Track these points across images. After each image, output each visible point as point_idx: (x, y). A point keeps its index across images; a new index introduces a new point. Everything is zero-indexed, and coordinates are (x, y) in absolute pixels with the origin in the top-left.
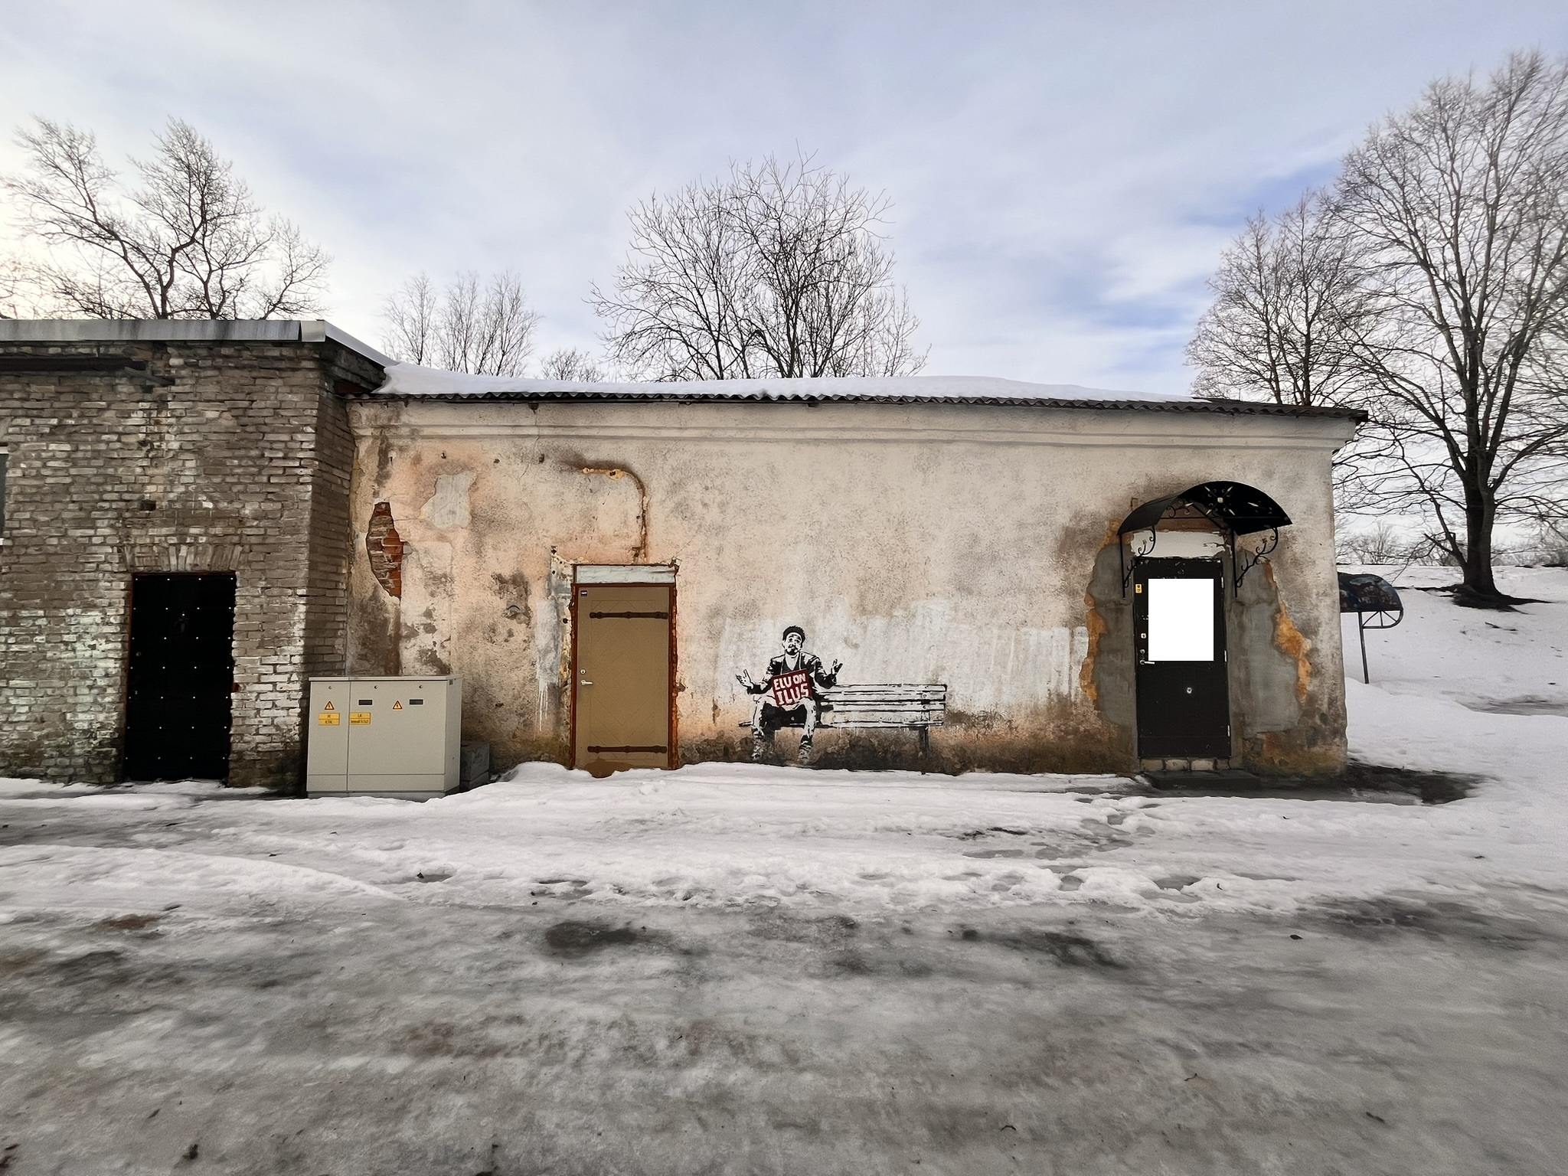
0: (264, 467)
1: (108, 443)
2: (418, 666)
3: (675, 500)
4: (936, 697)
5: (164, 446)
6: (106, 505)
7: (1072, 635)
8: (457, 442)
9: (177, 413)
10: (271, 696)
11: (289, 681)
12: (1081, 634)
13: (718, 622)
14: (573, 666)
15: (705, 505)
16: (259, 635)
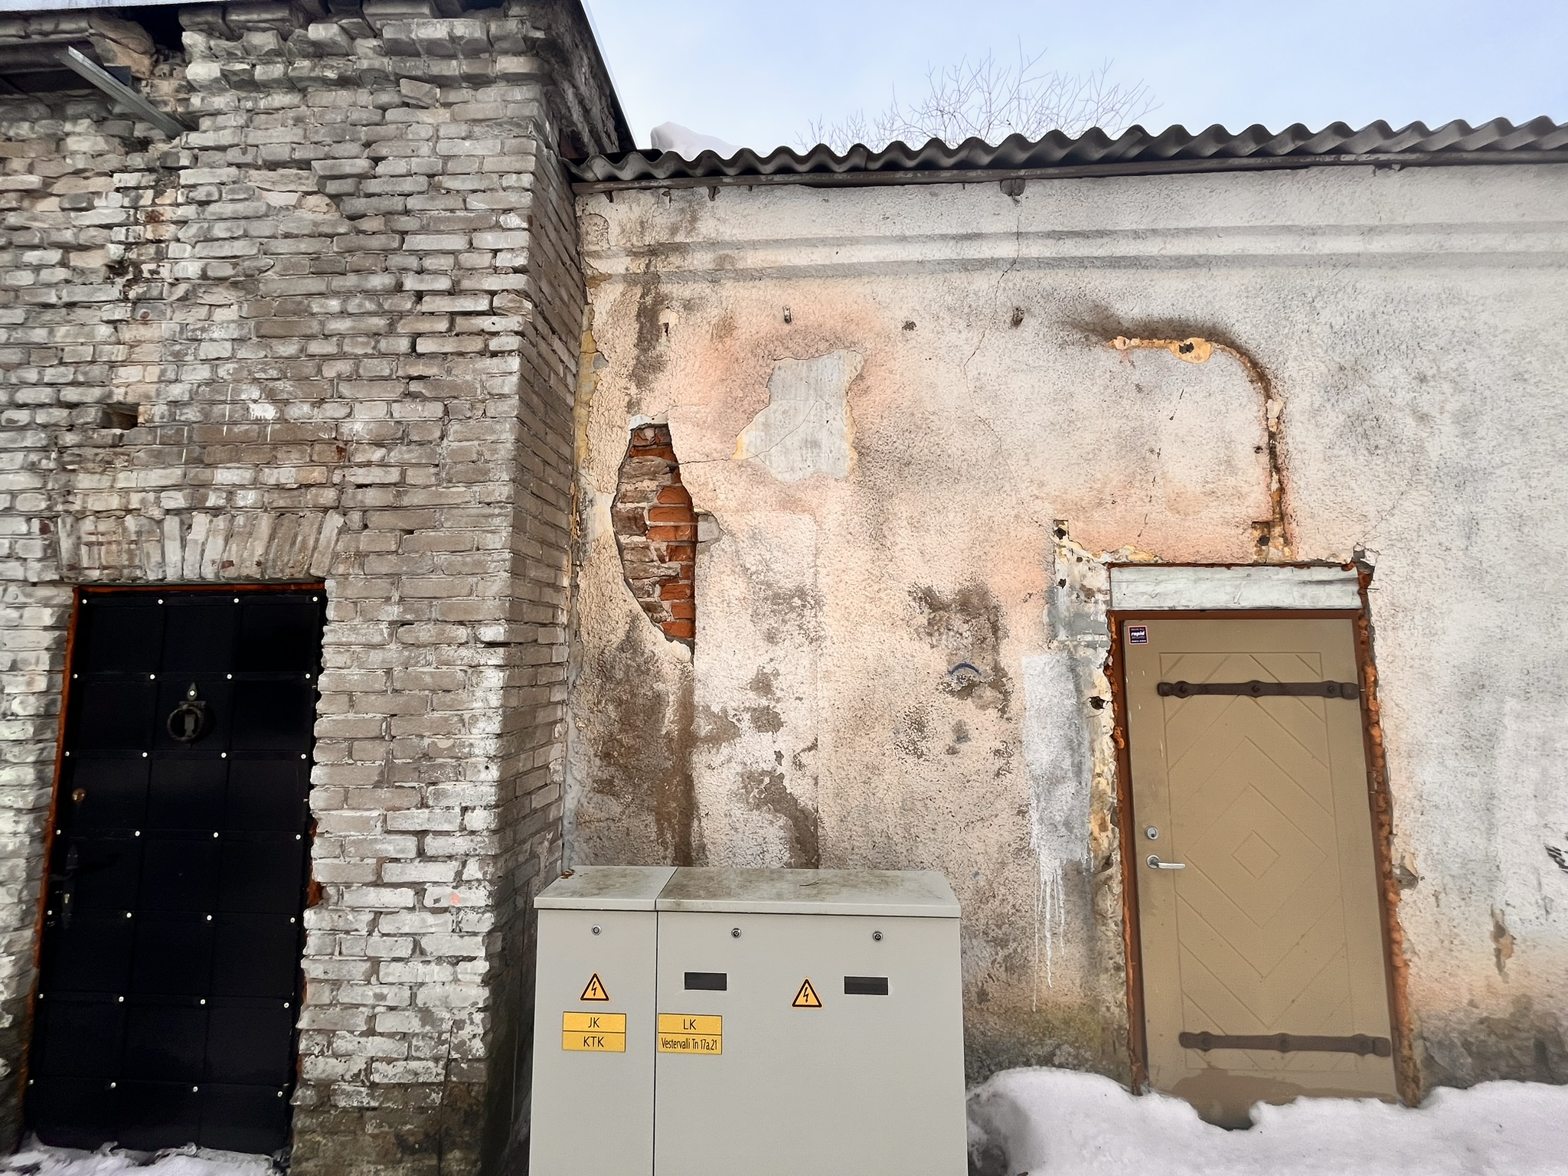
0: (402, 315)
1: (37, 268)
2: (738, 811)
3: (1347, 406)
5: (165, 272)
6: (22, 416)
8: (814, 286)
9: (200, 194)
10: (410, 922)
11: (459, 881)
13: (1486, 707)
14: (1125, 815)
15: (1423, 418)
16: (380, 749)
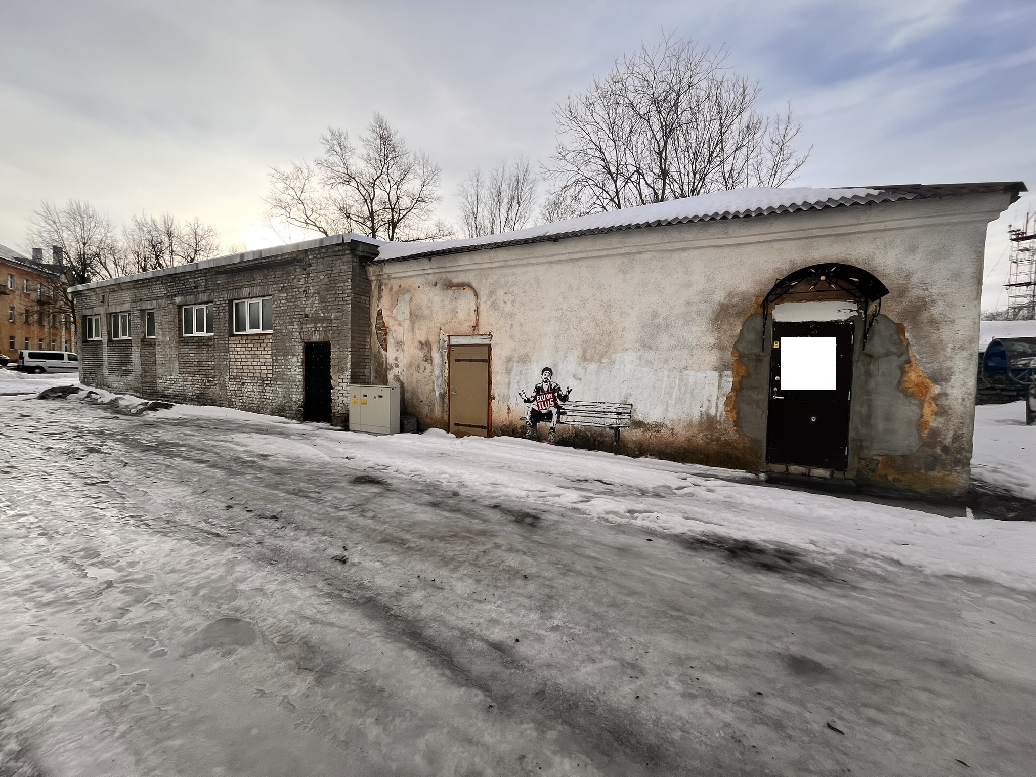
0: (337, 298)
1: (295, 292)
2: (393, 382)
3: (491, 300)
4: (625, 411)
5: (309, 292)
6: (296, 316)
7: (721, 376)
8: (404, 279)
9: (312, 278)
10: (342, 392)
11: (347, 386)
12: (727, 376)
13: (510, 365)
14: (449, 384)
15: (505, 302)
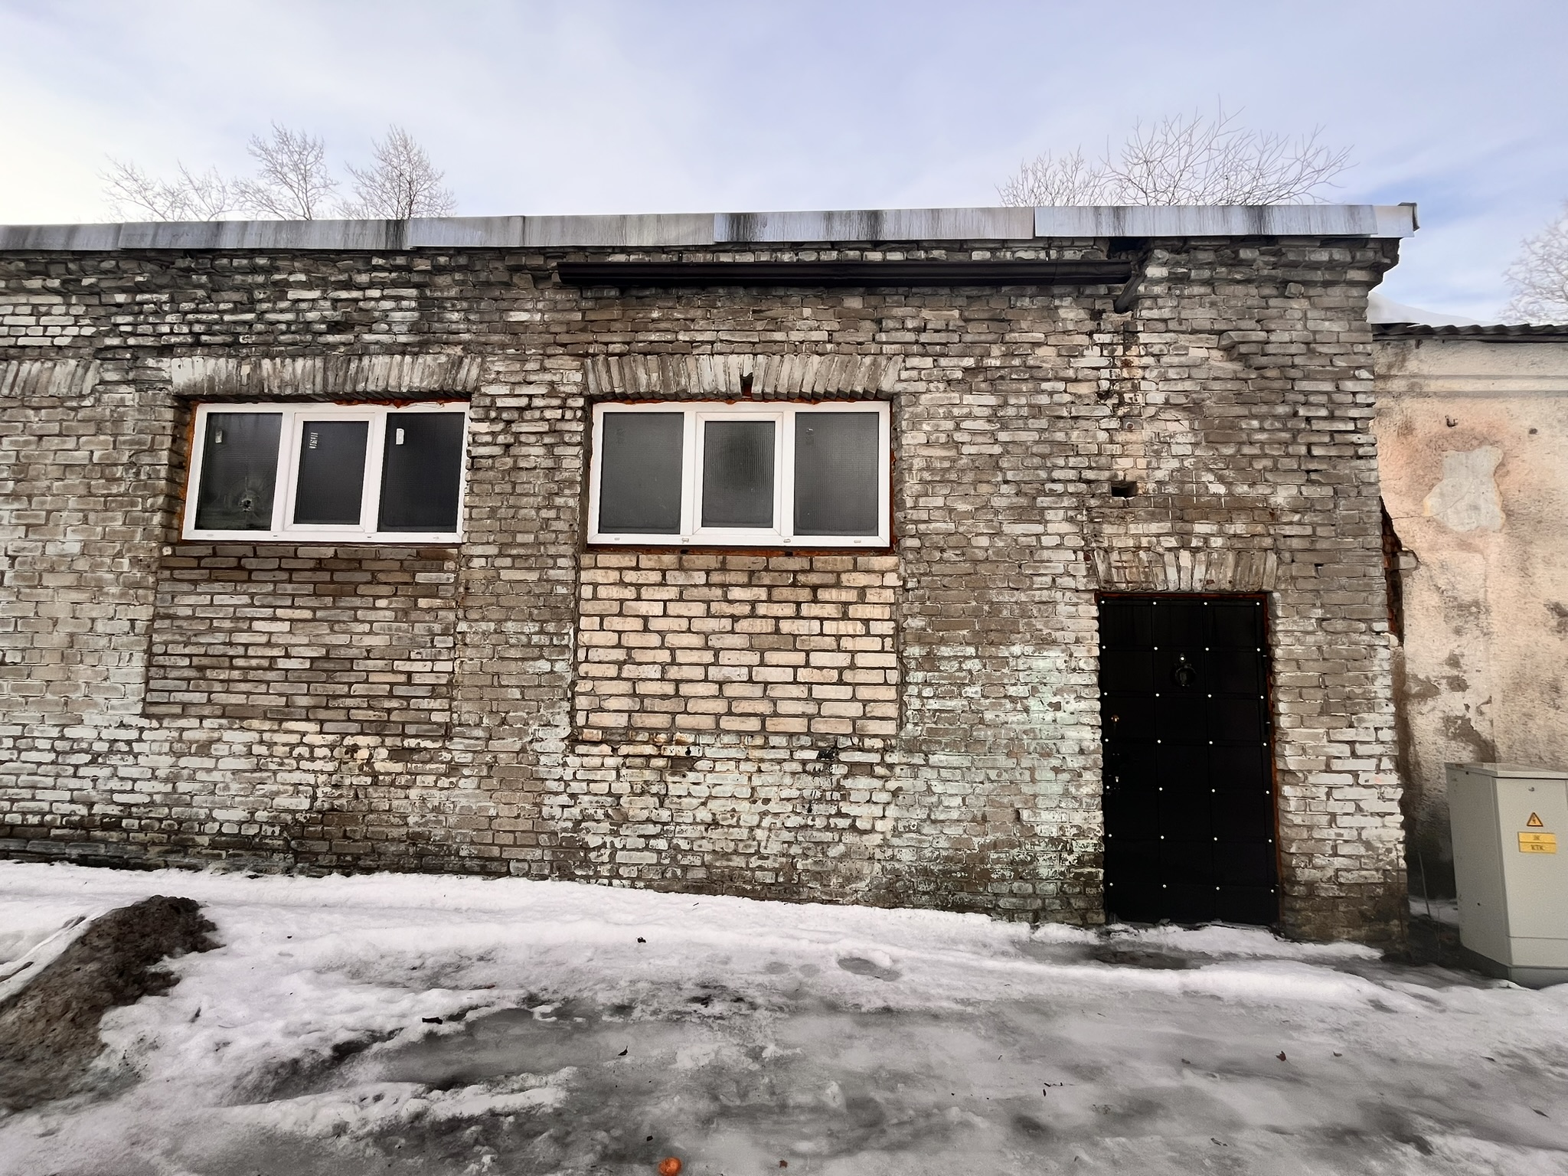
1: (1051, 394)
2: (1441, 741)
5: (1140, 399)
6: (1059, 488)
8: (1467, 403)
9: (1156, 350)
11: (1378, 770)
16: (1320, 694)
